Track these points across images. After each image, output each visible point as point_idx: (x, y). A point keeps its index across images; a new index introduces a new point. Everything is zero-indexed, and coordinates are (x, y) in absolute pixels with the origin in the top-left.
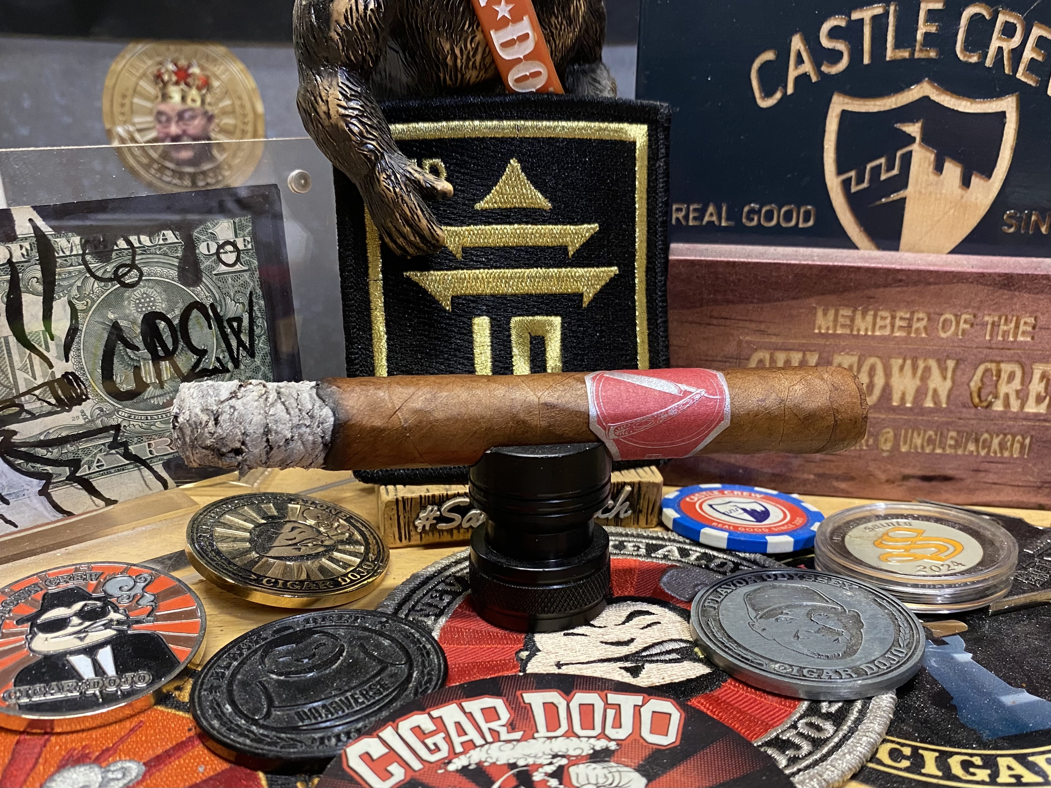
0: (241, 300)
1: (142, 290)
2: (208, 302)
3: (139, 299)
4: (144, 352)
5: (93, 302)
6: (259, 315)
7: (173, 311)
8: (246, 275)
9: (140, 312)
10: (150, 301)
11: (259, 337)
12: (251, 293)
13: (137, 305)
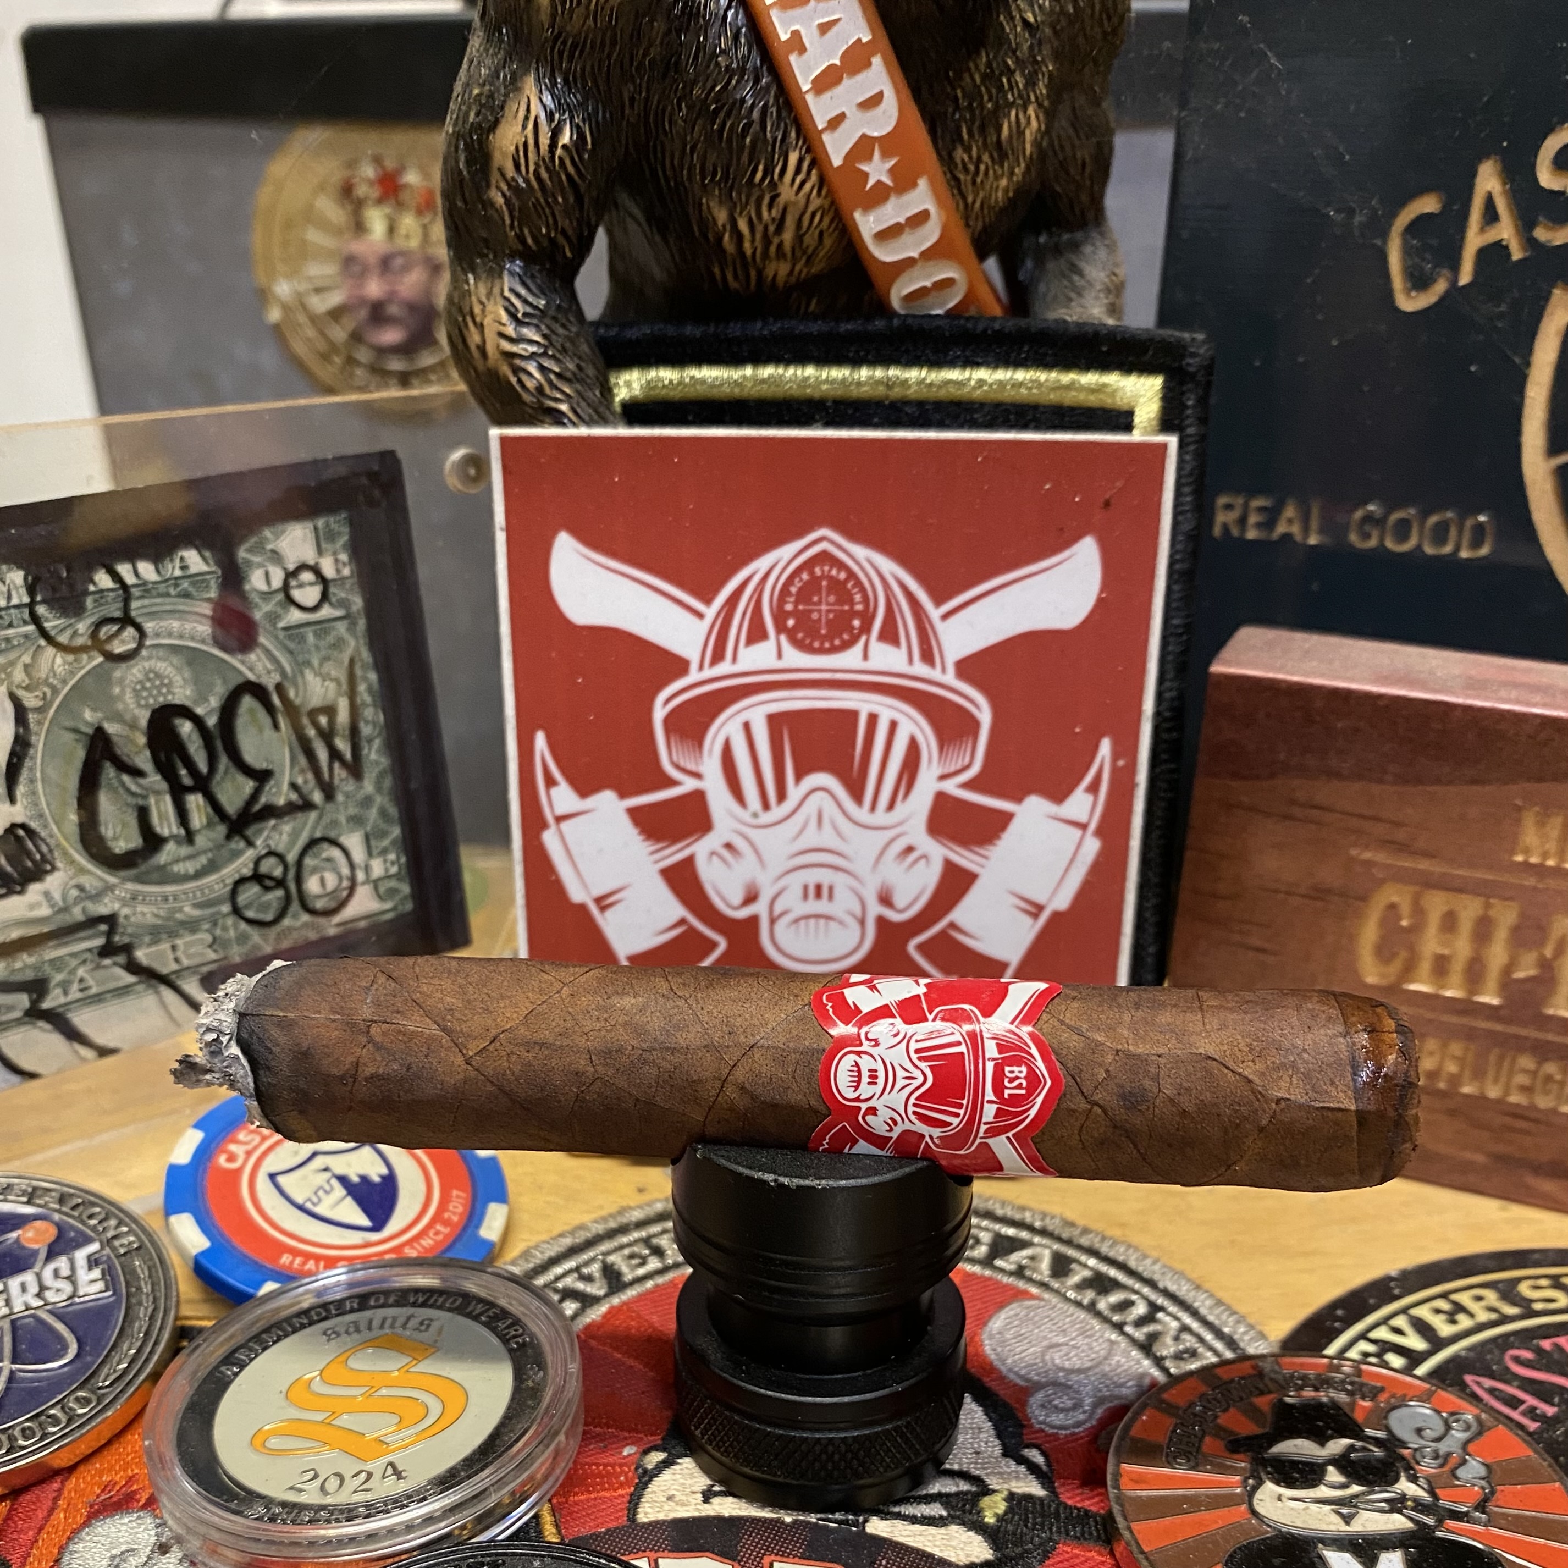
0: (333, 673)
1: (147, 665)
2: (270, 681)
3: (140, 682)
4: (154, 779)
5: (55, 691)
6: (368, 699)
7: (206, 700)
8: (341, 627)
9: (146, 706)
10: (162, 684)
11: (370, 741)
12: (352, 662)
13: (136, 693)
